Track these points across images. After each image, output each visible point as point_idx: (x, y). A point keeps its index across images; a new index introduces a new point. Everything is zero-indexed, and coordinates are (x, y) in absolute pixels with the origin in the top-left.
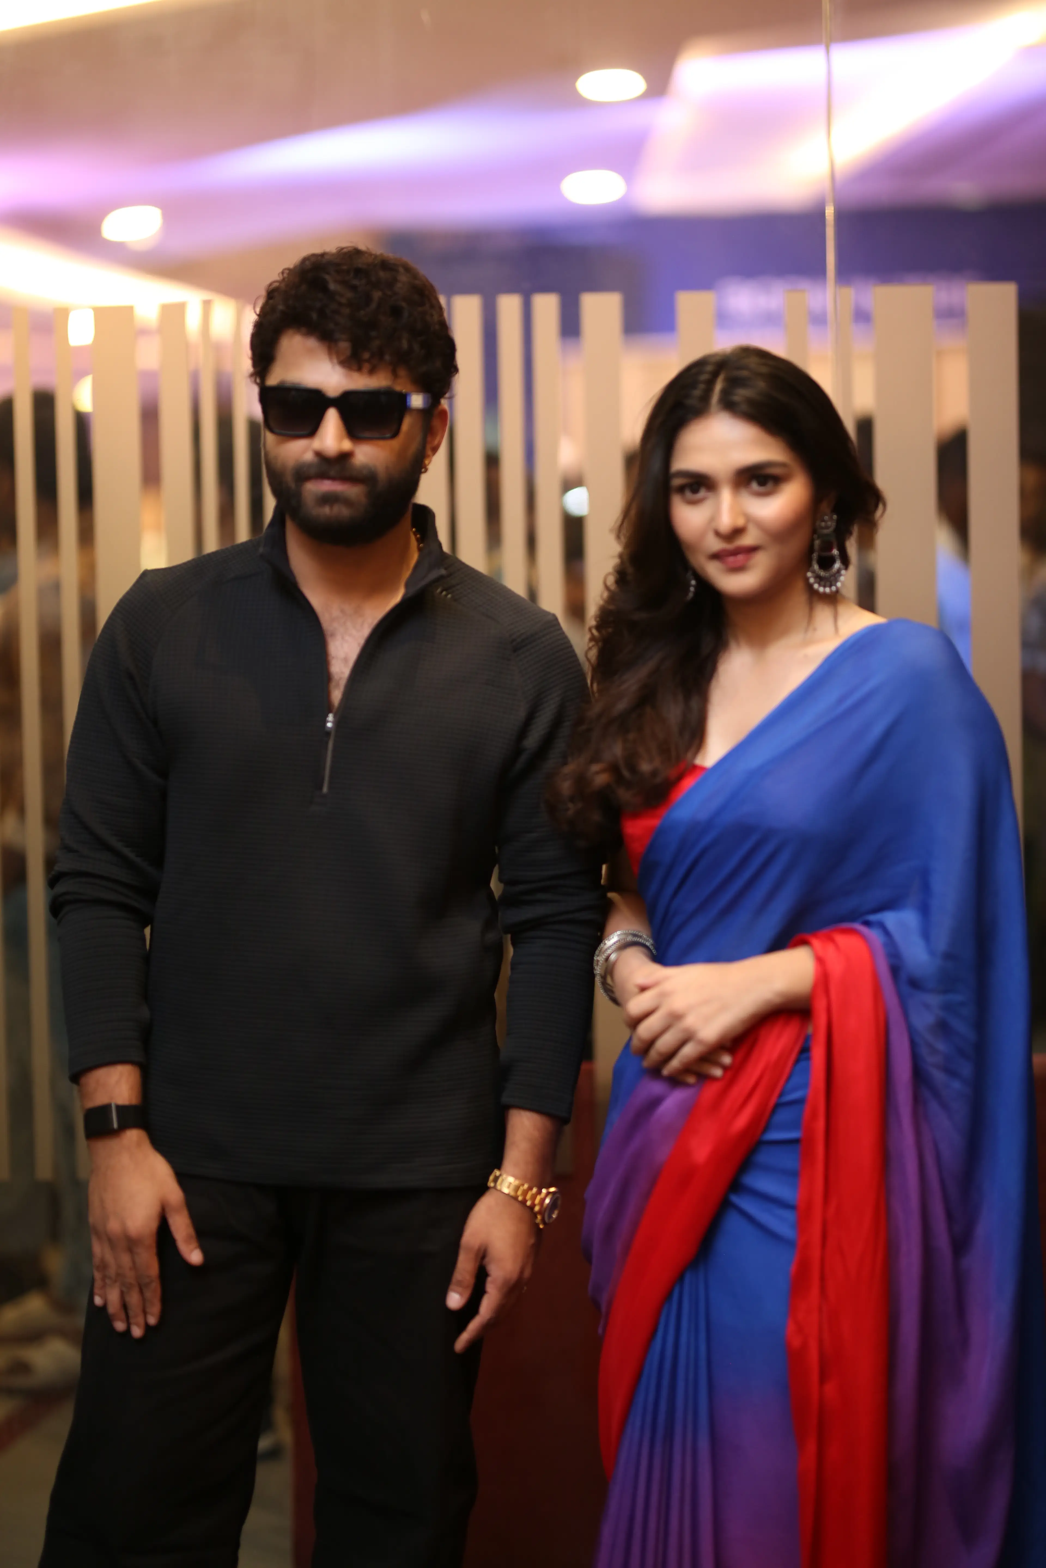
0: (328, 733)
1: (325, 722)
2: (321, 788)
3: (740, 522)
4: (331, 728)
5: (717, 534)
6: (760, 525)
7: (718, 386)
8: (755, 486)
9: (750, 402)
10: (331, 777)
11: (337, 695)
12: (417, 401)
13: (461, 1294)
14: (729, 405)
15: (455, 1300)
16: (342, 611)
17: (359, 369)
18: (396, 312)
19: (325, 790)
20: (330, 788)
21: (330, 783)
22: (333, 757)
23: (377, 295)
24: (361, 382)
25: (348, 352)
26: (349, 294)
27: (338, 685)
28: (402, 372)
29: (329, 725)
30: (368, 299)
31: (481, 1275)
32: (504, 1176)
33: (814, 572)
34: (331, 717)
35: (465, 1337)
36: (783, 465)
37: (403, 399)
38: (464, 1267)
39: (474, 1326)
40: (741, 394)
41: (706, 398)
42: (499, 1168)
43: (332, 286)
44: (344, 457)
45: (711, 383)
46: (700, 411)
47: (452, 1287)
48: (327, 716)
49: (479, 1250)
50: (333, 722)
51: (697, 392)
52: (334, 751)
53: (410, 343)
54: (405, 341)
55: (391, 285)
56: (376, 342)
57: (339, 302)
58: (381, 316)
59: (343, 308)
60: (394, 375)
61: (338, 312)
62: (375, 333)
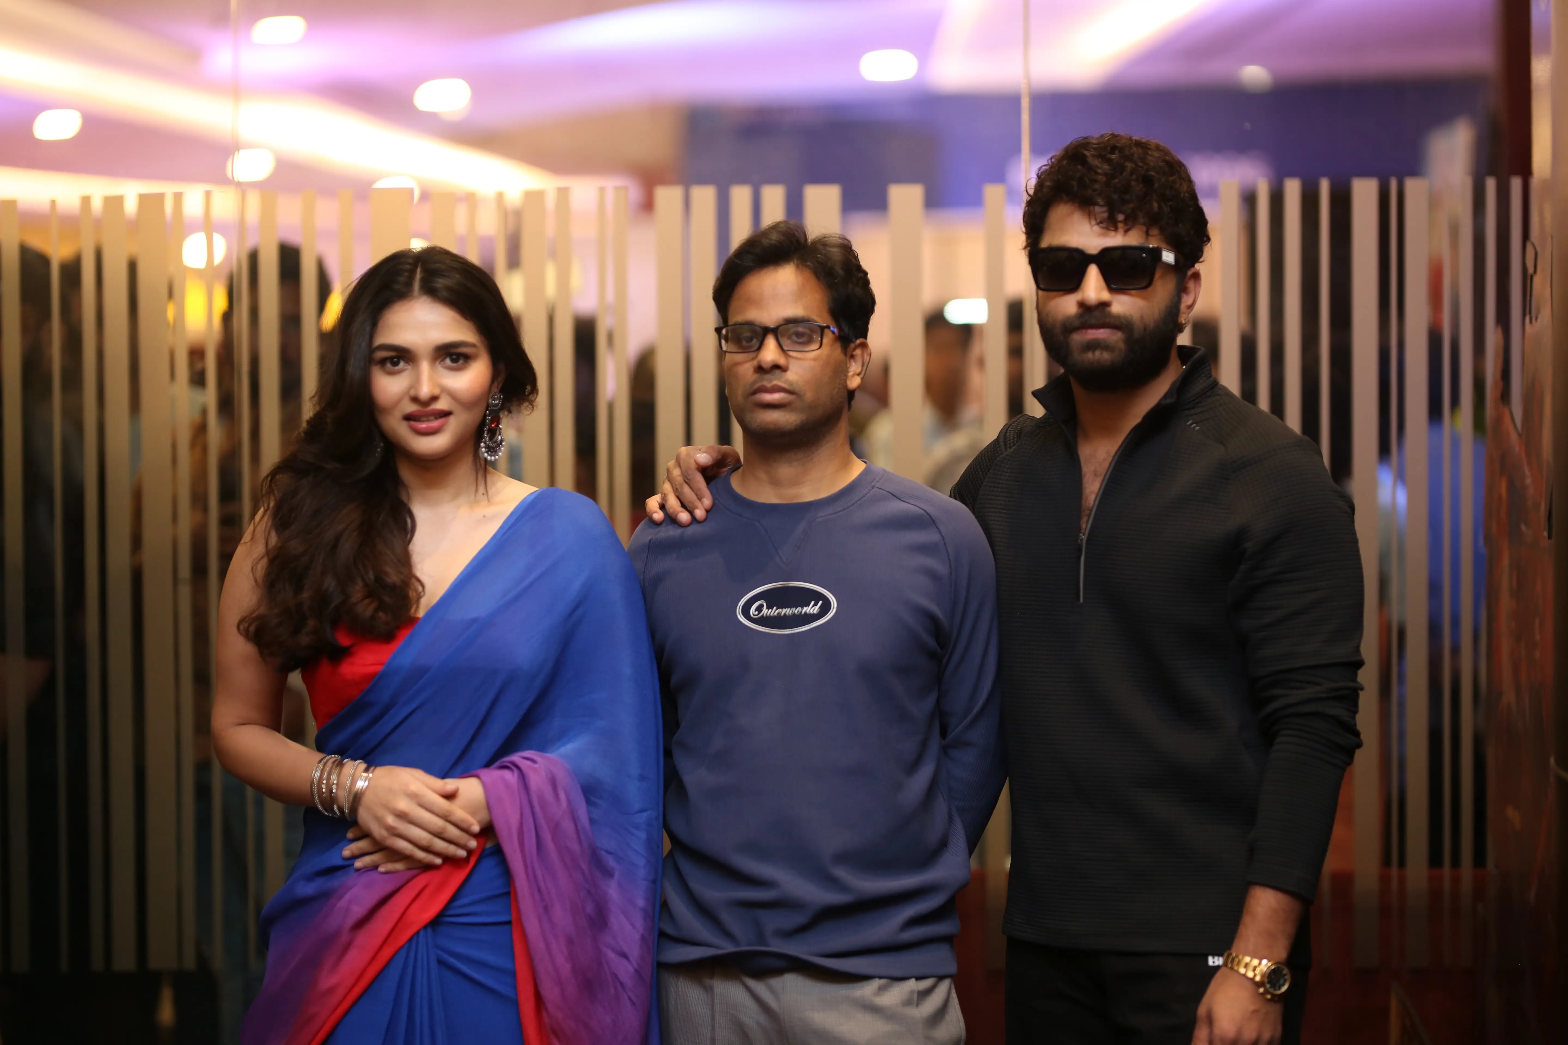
3: (436, 392)
5: (415, 400)
6: (453, 395)
7: (418, 276)
8: (448, 361)
9: (449, 289)
12: (1168, 257)
14: (430, 291)
17: (1116, 229)
18: (1147, 181)
20: (1085, 598)
23: (1129, 165)
24: (1116, 240)
25: (1105, 215)
26: (1106, 167)
28: (1155, 231)
30: (1123, 169)
33: (485, 443)
36: (473, 345)
37: (1156, 254)
40: (441, 283)
41: (409, 284)
43: (1090, 160)
44: (1104, 305)
45: (413, 272)
46: (403, 294)
51: (402, 279)
53: (1160, 207)
54: (1155, 205)
55: (1143, 160)
56: (1131, 205)
57: (1097, 173)
58: (1133, 183)
59: (1099, 178)
60: (1147, 234)
61: (1095, 181)
62: (1128, 197)
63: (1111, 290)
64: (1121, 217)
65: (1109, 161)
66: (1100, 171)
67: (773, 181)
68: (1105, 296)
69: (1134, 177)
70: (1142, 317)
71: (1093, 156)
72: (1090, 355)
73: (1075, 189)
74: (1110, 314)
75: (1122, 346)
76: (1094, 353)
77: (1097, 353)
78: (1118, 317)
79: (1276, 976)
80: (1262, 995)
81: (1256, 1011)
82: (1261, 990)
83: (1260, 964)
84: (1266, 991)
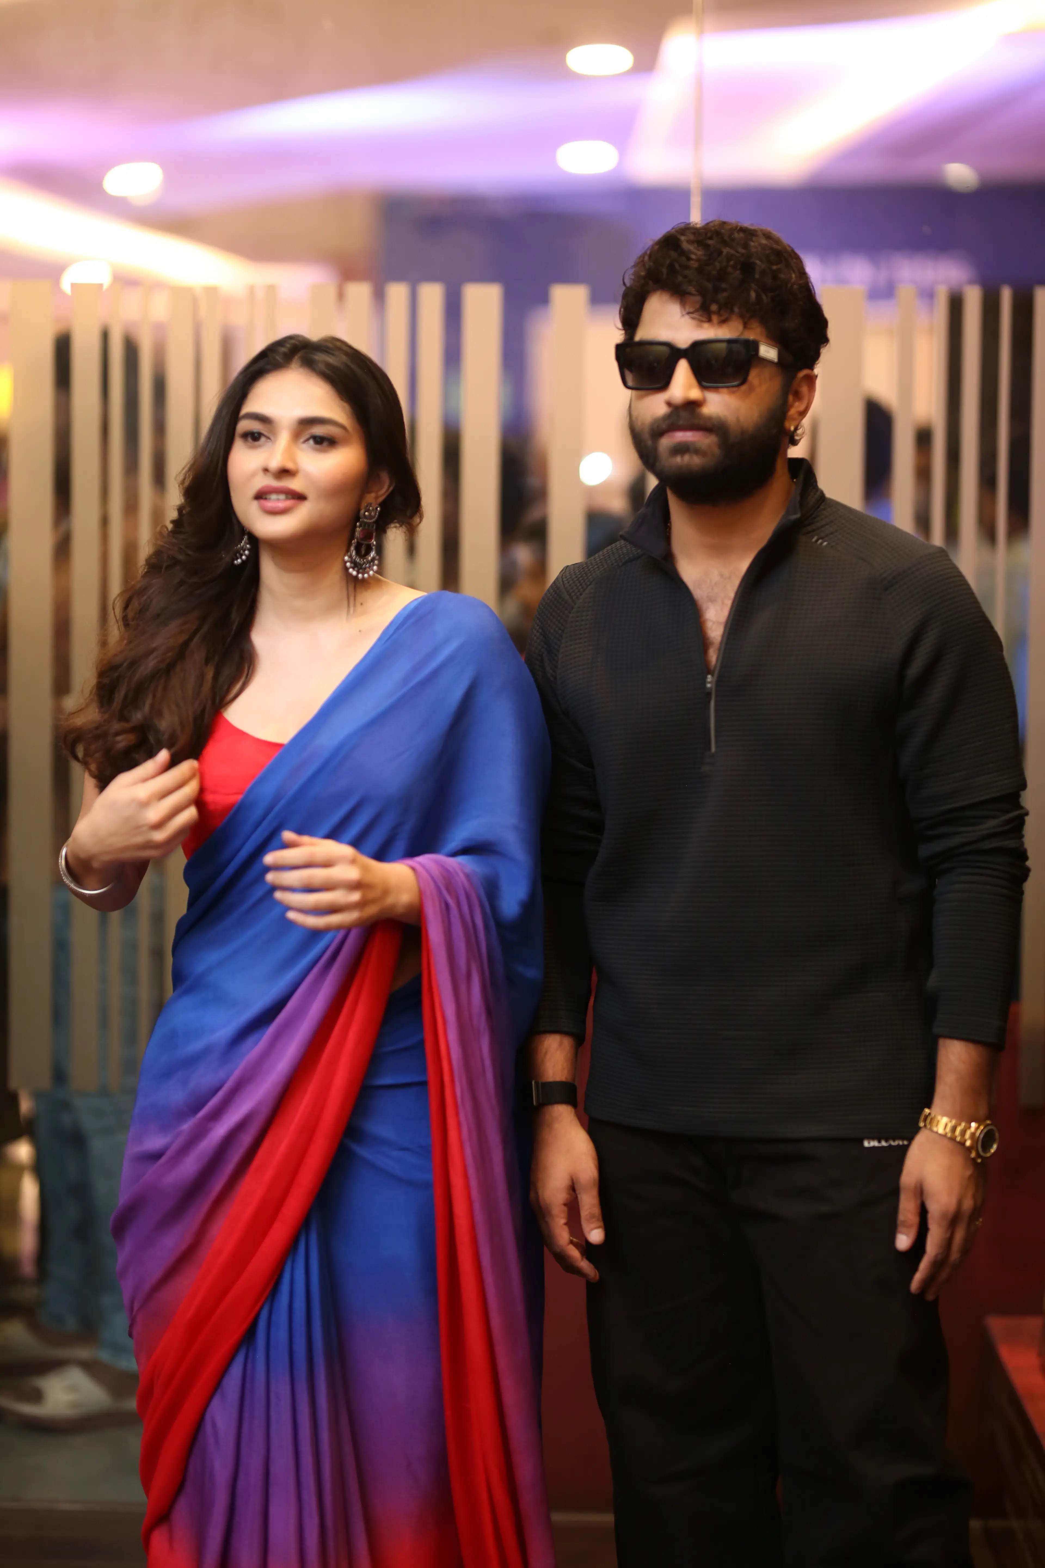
0: (709, 694)
1: (705, 683)
2: (708, 748)
4: (711, 689)
6: (309, 476)
8: (311, 442)
10: (716, 736)
11: (713, 656)
13: (907, 1235)
14: (308, 362)
15: (903, 1241)
17: (709, 320)
18: (747, 267)
19: (713, 749)
20: (717, 747)
21: (716, 742)
22: (716, 716)
23: (726, 250)
24: (708, 332)
25: (699, 304)
26: (702, 252)
28: (754, 323)
29: (709, 685)
30: (720, 253)
31: (923, 1212)
32: (936, 1115)
33: (351, 557)
34: (710, 678)
35: (918, 1277)
37: (753, 346)
38: (907, 1209)
39: (924, 1265)
42: (931, 1108)
43: (685, 246)
44: (692, 406)
47: (900, 1229)
48: (706, 678)
49: (916, 1187)
50: (712, 682)
52: (716, 711)
53: (758, 297)
54: (753, 294)
55: (746, 246)
56: (725, 294)
57: (689, 259)
58: (730, 269)
59: (692, 263)
60: (746, 326)
61: (687, 267)
62: (724, 285)
63: (703, 387)
64: (714, 307)
65: (707, 246)
66: (693, 257)
67: (431, 278)
68: (695, 393)
69: (732, 263)
70: (738, 419)
71: (689, 242)
72: (678, 459)
73: (664, 277)
74: (700, 416)
75: (717, 451)
76: (682, 457)
77: (687, 458)
78: (710, 418)
79: (987, 1139)
80: (974, 1160)
81: (970, 1177)
82: (973, 1155)
83: (970, 1127)
84: (978, 1155)
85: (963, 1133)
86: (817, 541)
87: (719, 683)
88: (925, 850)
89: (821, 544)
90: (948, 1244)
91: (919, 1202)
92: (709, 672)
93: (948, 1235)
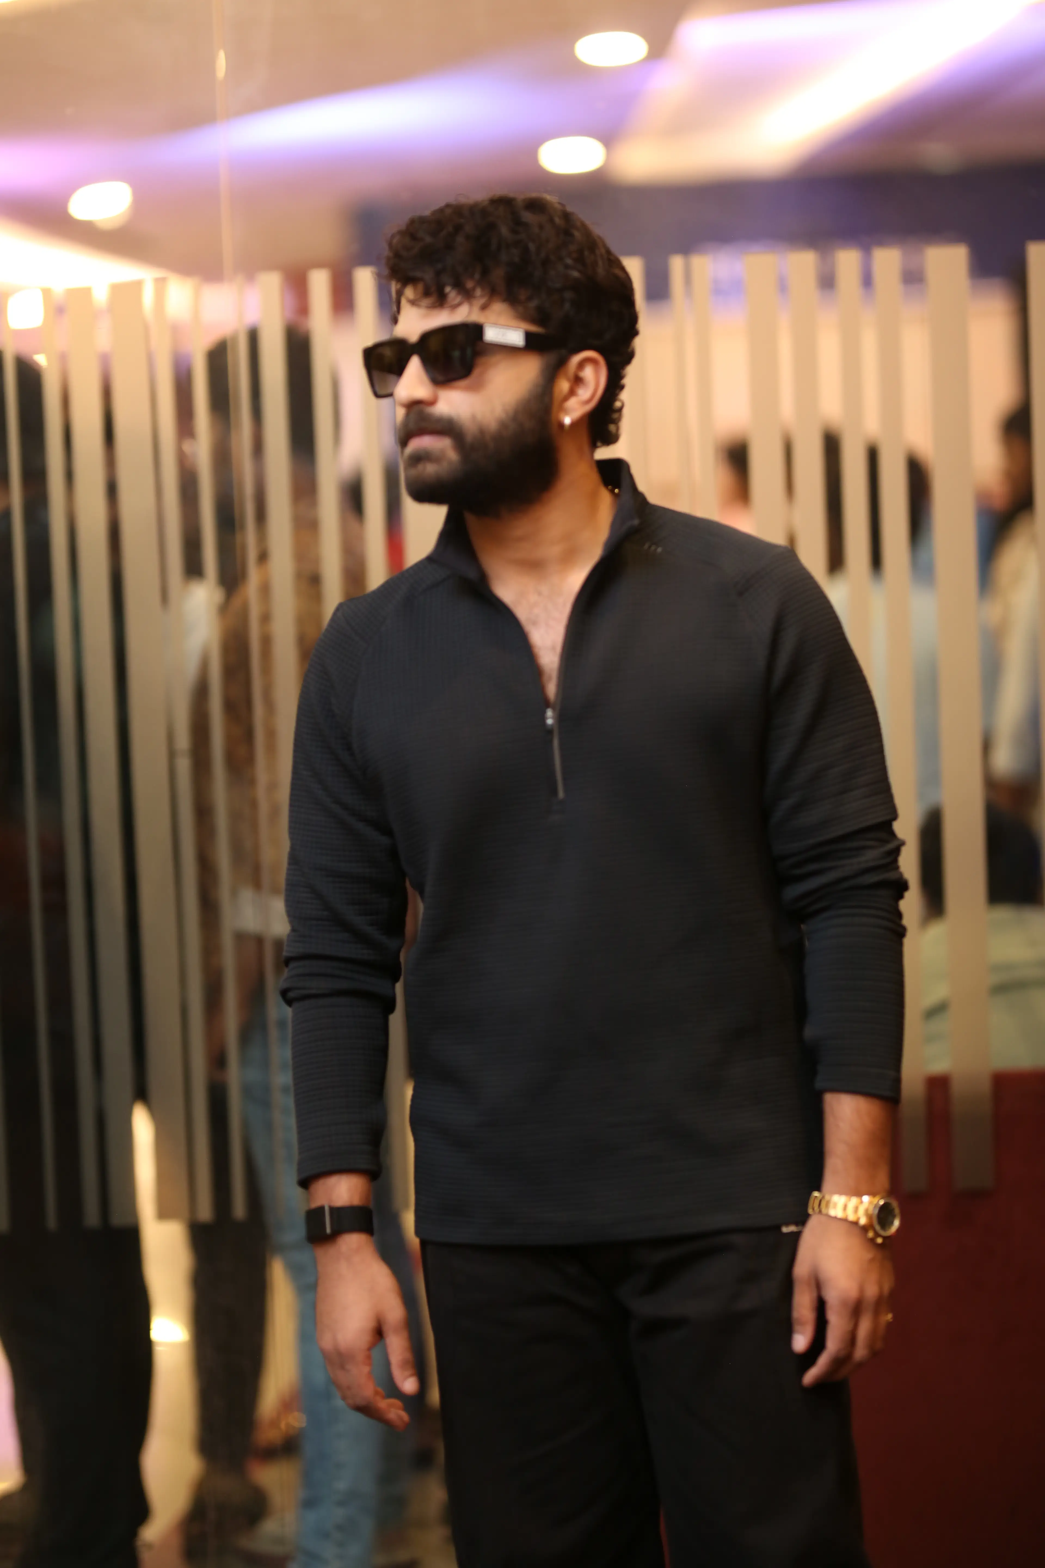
0: (549, 731)
1: (543, 718)
2: (555, 792)
4: (552, 725)
10: (565, 779)
11: (552, 689)
13: (803, 1333)
15: (800, 1342)
16: (540, 594)
19: (561, 794)
20: (566, 791)
21: (565, 785)
27: (550, 678)
29: (550, 721)
31: (821, 1306)
32: (827, 1197)
34: (549, 713)
38: (801, 1304)
42: (819, 1188)
47: (796, 1328)
48: (544, 712)
49: (809, 1277)
50: (553, 718)
75: (452, 455)
79: (884, 1215)
80: (872, 1240)
81: (871, 1261)
82: (871, 1234)
83: (862, 1202)
84: (877, 1235)
85: (856, 1209)
86: (650, 547)
87: (561, 718)
88: (792, 892)
89: (656, 550)
90: (851, 1339)
91: (815, 1295)
92: (547, 704)
93: (850, 1327)
